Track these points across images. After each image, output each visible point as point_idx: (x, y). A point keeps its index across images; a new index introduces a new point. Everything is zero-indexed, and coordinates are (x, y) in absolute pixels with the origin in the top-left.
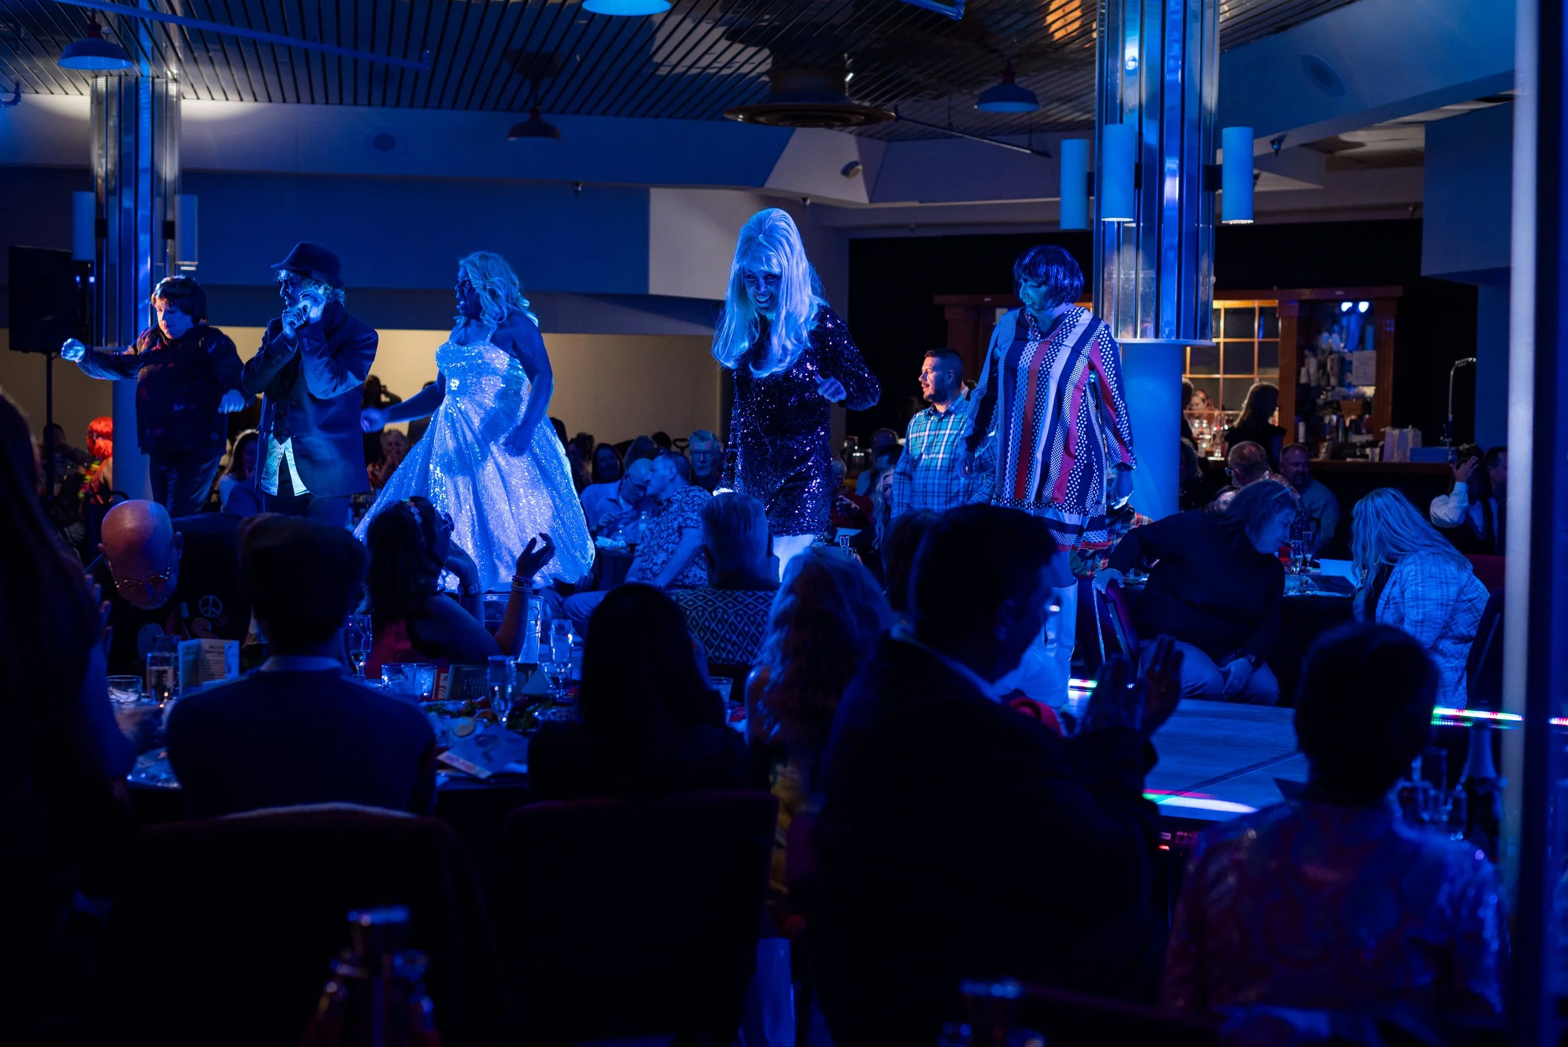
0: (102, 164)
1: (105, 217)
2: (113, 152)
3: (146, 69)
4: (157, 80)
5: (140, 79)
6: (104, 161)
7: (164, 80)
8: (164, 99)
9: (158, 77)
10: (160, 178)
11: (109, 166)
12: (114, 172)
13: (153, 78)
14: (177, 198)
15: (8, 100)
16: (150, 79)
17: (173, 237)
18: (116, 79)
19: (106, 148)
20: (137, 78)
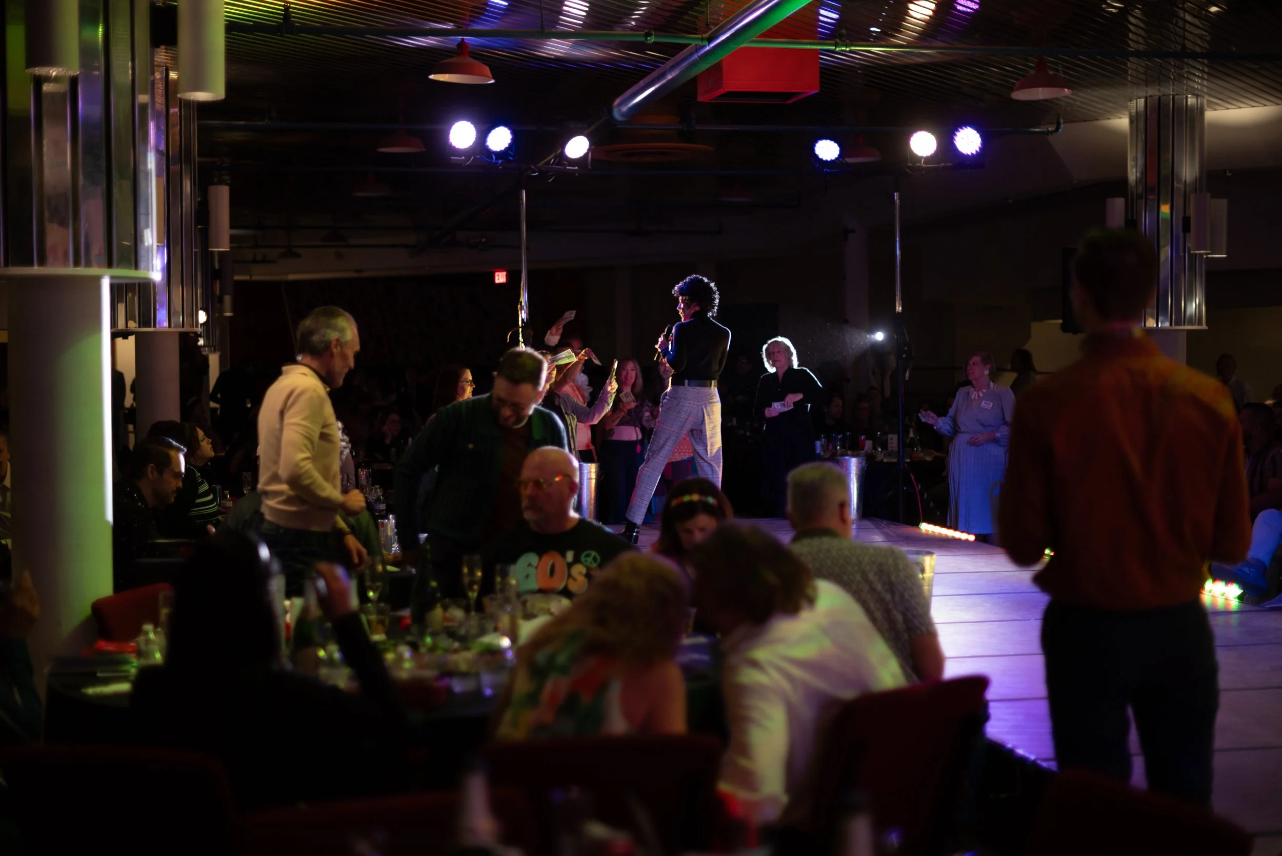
0: (1133, 174)
1: (1135, 218)
2: (1141, 162)
3: (1169, 90)
4: (1176, 97)
5: (1162, 98)
6: (1134, 170)
7: (1185, 96)
8: (1185, 112)
9: (1177, 94)
10: (1179, 181)
11: (1138, 174)
12: (1141, 179)
13: (1173, 96)
14: (1192, 196)
15: (1054, 129)
16: (1171, 97)
17: (1189, 231)
18: (1143, 100)
19: (1135, 159)
20: (1160, 97)
